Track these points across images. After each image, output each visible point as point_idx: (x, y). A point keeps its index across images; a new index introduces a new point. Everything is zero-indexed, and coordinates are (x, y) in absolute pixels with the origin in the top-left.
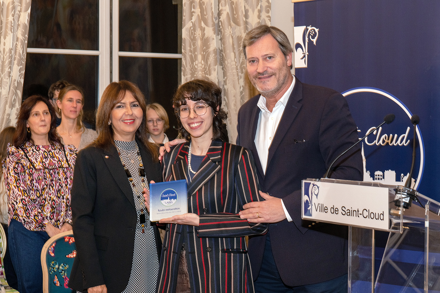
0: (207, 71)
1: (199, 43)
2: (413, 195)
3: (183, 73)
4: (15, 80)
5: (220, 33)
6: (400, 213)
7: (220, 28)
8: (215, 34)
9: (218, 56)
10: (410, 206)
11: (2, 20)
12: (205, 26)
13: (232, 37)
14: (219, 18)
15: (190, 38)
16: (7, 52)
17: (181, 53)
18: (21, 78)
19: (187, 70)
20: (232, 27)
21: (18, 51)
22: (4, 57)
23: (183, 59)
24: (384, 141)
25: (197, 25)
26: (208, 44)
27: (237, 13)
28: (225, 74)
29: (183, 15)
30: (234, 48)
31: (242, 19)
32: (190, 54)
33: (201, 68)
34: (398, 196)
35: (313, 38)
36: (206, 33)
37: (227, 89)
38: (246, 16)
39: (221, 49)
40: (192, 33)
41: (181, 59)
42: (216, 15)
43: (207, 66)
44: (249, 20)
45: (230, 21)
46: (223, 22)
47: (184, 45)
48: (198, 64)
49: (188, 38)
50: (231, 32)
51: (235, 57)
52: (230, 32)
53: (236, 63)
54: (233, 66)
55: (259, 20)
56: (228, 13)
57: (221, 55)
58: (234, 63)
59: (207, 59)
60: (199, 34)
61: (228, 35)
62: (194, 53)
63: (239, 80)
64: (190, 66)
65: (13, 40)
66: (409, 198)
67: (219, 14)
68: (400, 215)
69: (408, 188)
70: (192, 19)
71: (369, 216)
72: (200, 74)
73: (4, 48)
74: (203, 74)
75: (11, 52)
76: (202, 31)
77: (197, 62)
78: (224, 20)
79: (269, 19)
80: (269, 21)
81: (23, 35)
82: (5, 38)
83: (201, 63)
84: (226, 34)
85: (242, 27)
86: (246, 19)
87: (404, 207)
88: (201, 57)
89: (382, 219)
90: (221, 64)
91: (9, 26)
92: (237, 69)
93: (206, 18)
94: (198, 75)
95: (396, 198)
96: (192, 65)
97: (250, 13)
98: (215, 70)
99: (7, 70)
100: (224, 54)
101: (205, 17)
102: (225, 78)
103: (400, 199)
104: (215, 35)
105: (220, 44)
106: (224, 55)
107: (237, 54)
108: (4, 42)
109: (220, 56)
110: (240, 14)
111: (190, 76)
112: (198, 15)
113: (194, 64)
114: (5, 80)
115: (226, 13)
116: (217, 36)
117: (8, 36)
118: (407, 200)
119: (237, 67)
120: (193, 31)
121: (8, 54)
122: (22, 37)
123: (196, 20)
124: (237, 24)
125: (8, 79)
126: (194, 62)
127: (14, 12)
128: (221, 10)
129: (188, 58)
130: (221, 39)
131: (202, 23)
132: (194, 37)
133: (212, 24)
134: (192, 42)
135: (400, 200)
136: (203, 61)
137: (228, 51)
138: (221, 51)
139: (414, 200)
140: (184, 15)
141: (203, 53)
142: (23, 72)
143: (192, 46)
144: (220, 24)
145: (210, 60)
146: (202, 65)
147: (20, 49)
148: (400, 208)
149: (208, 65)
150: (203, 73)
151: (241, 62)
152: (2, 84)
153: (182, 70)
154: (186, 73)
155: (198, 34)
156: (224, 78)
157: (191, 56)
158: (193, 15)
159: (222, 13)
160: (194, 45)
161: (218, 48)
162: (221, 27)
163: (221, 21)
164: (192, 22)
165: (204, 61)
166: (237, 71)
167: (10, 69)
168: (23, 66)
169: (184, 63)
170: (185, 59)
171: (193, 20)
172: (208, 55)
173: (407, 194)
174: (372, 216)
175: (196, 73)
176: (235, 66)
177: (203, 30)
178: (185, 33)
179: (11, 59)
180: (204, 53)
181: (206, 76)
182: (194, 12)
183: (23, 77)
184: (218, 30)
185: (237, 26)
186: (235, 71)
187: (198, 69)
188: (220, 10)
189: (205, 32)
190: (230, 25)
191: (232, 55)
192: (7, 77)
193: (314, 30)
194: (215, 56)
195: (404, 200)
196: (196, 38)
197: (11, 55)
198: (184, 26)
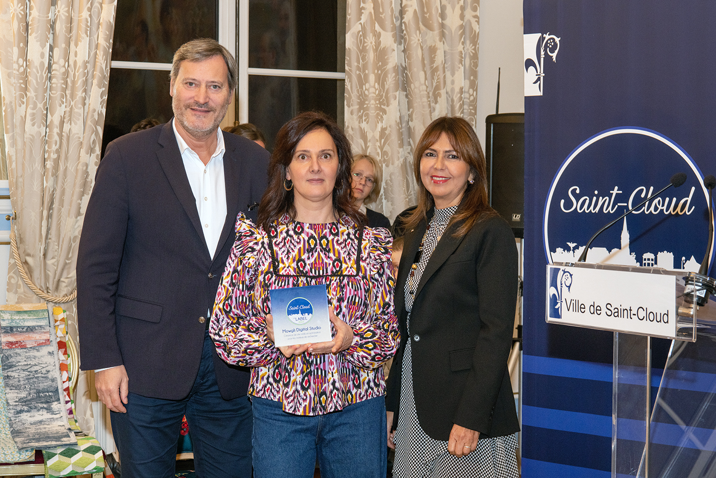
0: (384, 99)
1: (371, 56)
2: (710, 287)
3: (347, 102)
4: (94, 111)
5: (403, 41)
6: (692, 312)
7: (403, 33)
8: (395, 43)
9: (400, 77)
10: (707, 303)
11: (72, 17)
12: (381, 31)
13: (422, 47)
14: (402, 18)
15: (358, 47)
16: (79, 66)
17: (343, 71)
18: (102, 108)
19: (353, 98)
20: (422, 32)
21: (98, 64)
22: (74, 74)
23: (346, 81)
24: (656, 209)
25: (368, 28)
26: (386, 57)
27: (429, 10)
28: (410, 105)
29: (347, 14)
30: (424, 65)
31: (436, 20)
32: (358, 72)
33: (375, 95)
34: (689, 288)
35: (552, 51)
36: (382, 41)
37: (414, 128)
38: (443, 16)
39: (404, 66)
40: (361, 40)
41: (344, 80)
42: (397, 14)
43: (383, 92)
44: (447, 22)
45: (419, 23)
46: (409, 24)
47: (348, 59)
48: (369, 88)
49: (356, 49)
50: (421, 40)
51: (426, 79)
52: (419, 40)
53: (427, 87)
54: (422, 93)
55: (462, 22)
56: (415, 10)
57: (404, 74)
58: (424, 87)
59: (384, 80)
60: (371, 43)
61: (415, 44)
62: (364, 71)
63: (432, 114)
64: (358, 91)
65: (89, 48)
66: (705, 291)
67: (402, 12)
68: (693, 315)
69: (703, 275)
70: (360, 19)
71: (647, 317)
72: (372, 104)
73: (76, 60)
74: (376, 104)
75: (87, 66)
76: (375, 37)
77: (367, 85)
78: (409, 21)
79: (476, 21)
80: (476, 23)
81: (107, 40)
82: (76, 45)
83: (374, 87)
84: (412, 42)
85: (437, 32)
86: (442, 20)
87: (698, 304)
88: (374, 77)
89: (666, 321)
90: (405, 89)
91: (83, 26)
92: (429, 97)
93: (383, 17)
94: (369, 105)
95: (686, 291)
96: (361, 91)
97: (449, 11)
98: (395, 99)
99: (80, 94)
100: (408, 73)
101: (381, 16)
102: (411, 110)
103: (693, 291)
104: (396, 45)
105: (404, 59)
106: (409, 75)
107: (429, 73)
108: (76, 51)
109: (403, 77)
110: (434, 12)
111: (358, 107)
112: (370, 13)
113: (364, 89)
114: (76, 110)
115: (413, 11)
116: (399, 46)
117: (81, 41)
118: (702, 294)
119: (428, 93)
120: (362, 38)
121: (81, 70)
122: (105, 42)
123: (366, 20)
124: (429, 26)
125: (81, 107)
126: (364, 86)
127: (92, 4)
128: (405, 6)
129: (355, 79)
130: (404, 51)
131: (377, 25)
132: (364, 47)
133: (392, 27)
134: (361, 55)
135: (693, 293)
136: (376, 84)
137: (415, 70)
138: (405, 69)
139: (711, 293)
140: (349, 12)
141: (378, 71)
142: (106, 98)
143: (361, 61)
144: (404, 28)
145: (388, 82)
146: (376, 90)
147: (102, 62)
148: (693, 306)
149: (386, 90)
150: (377, 102)
151: (434, 87)
152: (72, 116)
153: (345, 98)
154: (352, 102)
155: (369, 43)
156: (409, 110)
157: (359, 77)
158: (363, 13)
159: (407, 11)
160: (363, 59)
161: (399, 65)
162: (405, 32)
163: (404, 23)
164: (361, 24)
165: (379, 84)
166: (429, 99)
167: (84, 93)
168: (105, 89)
169: (349, 88)
170: (350, 81)
171: (362, 21)
172: (386, 75)
173: (703, 284)
174: (651, 317)
175: (367, 102)
176: (426, 93)
177: (377, 36)
178: (350, 41)
179: (86, 77)
180: (380, 72)
181: (382, 106)
182: (363, 8)
183: (105, 105)
184: (400, 36)
185: (429, 31)
186: (425, 99)
187: (370, 96)
188: (403, 6)
189: (381, 39)
190: (419, 29)
191: (422, 74)
192: (80, 106)
193: (554, 39)
194: (395, 76)
195: (698, 293)
196: (367, 48)
197: (86, 71)
198: (349, 30)
